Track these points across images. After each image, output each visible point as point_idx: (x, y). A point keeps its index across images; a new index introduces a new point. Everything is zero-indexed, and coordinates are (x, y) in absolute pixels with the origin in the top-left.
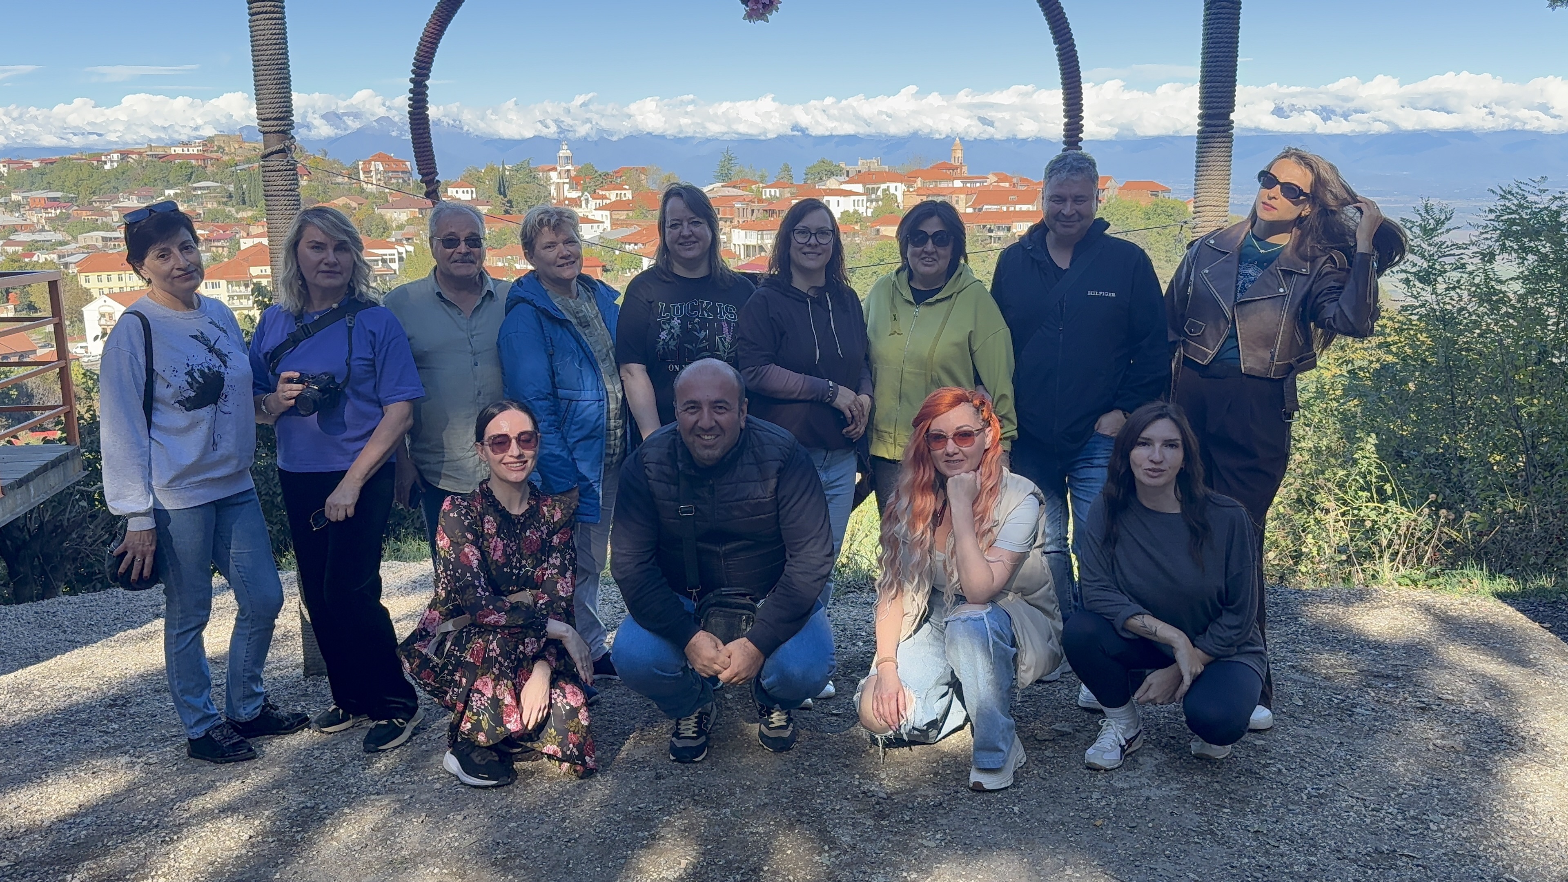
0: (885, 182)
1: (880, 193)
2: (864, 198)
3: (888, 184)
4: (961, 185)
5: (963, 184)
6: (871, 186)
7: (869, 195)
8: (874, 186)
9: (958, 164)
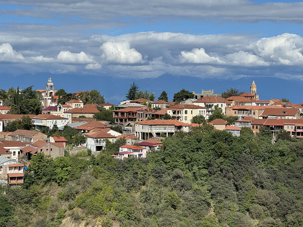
0: (216, 102)
1: (213, 107)
2: (205, 110)
3: (218, 103)
5: (257, 104)
6: (209, 104)
7: (208, 108)
8: (210, 104)
9: (254, 94)
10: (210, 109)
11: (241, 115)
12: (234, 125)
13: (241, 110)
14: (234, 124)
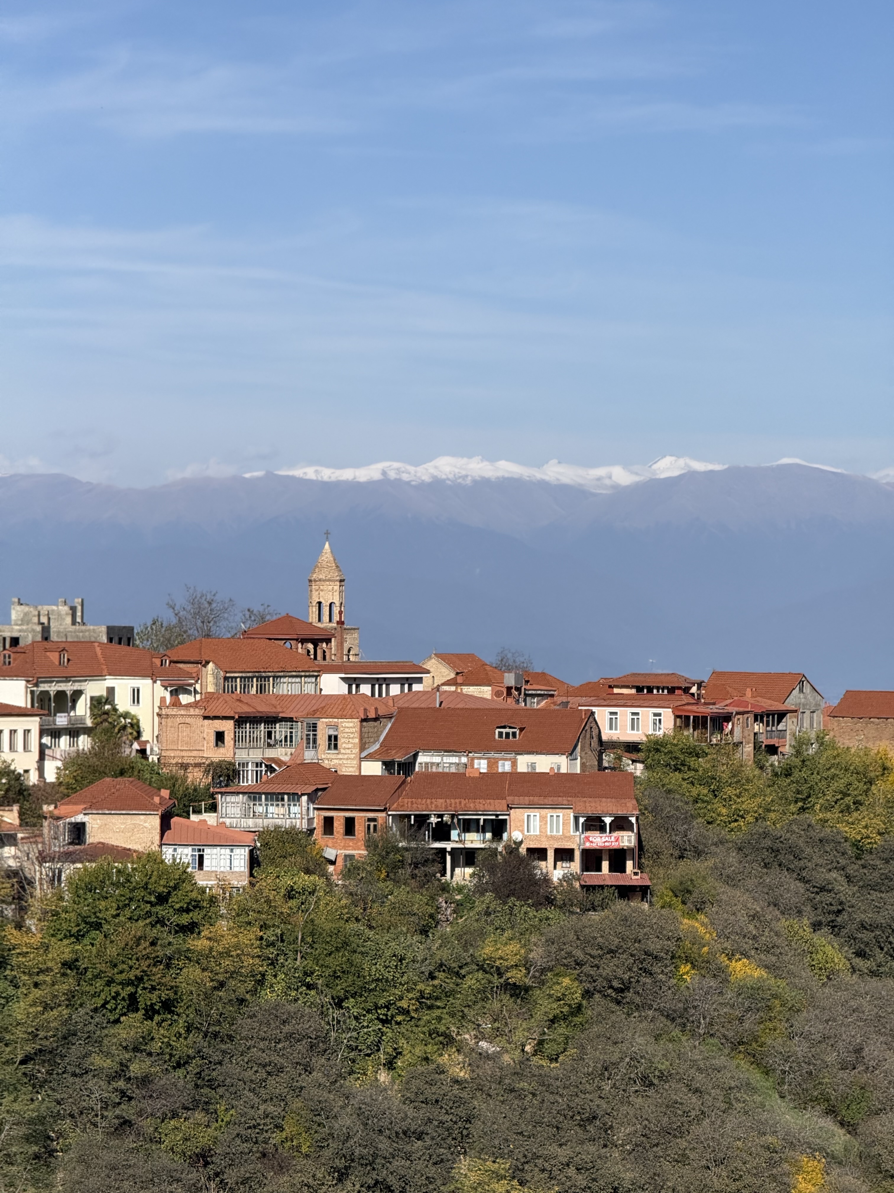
0: (98, 675)
1: (82, 708)
2: (33, 724)
3: (110, 682)
4: (344, 689)
5: (350, 687)
6: (53, 688)
7: (49, 715)
8: (62, 687)
9: (331, 625)
10: (61, 720)
11: (256, 755)
12: (210, 818)
13: (255, 720)
14: (213, 808)
